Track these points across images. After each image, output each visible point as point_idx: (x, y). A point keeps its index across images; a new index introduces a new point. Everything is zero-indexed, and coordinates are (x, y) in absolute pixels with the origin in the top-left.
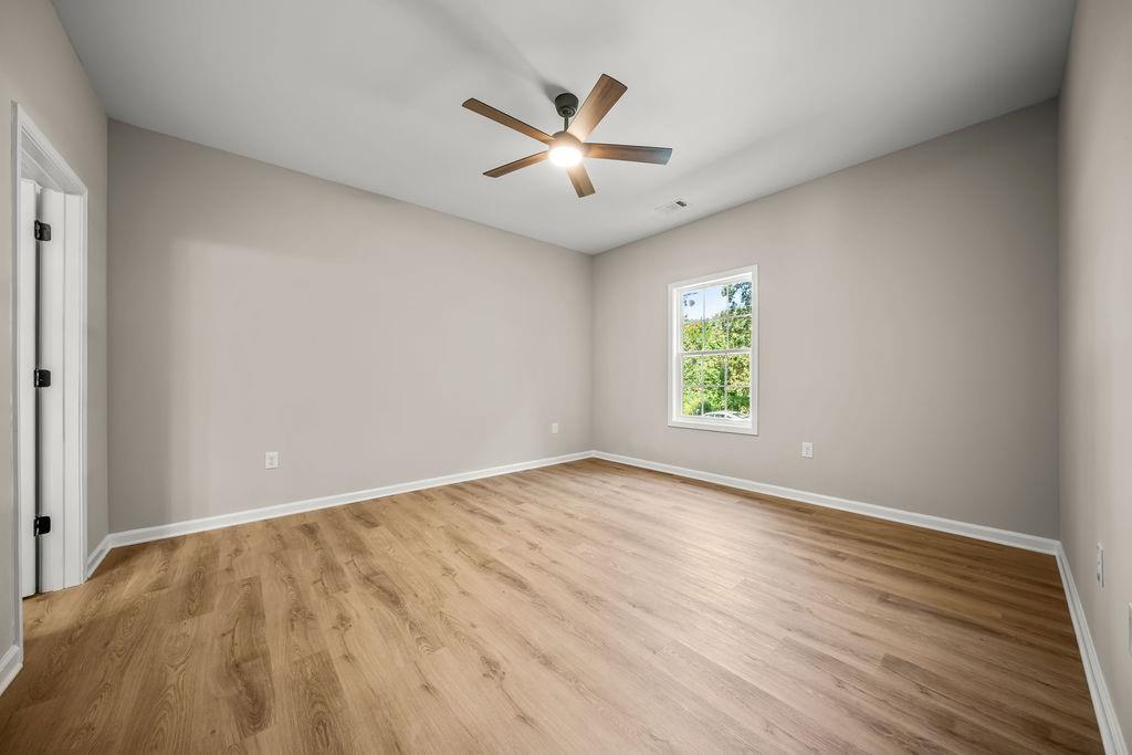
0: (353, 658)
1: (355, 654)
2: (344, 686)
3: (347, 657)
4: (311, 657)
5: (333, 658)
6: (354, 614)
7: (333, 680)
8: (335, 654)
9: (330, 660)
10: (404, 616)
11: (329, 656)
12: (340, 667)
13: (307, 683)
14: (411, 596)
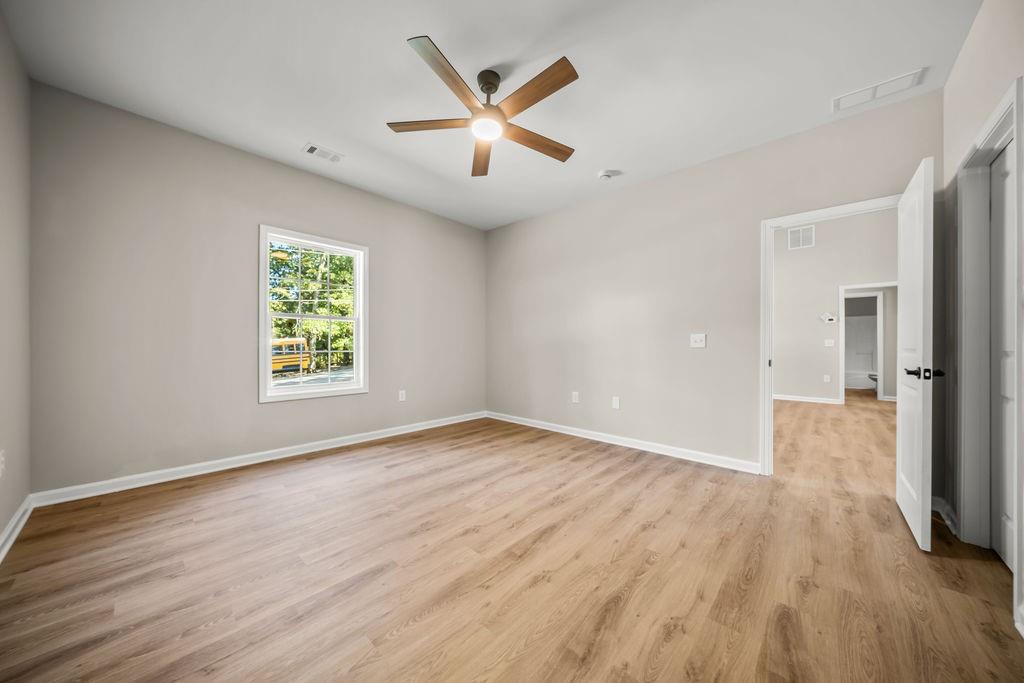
0: (698, 593)
1: (694, 594)
2: (721, 583)
3: (701, 597)
4: (725, 624)
5: (710, 606)
6: (656, 627)
7: (723, 593)
8: (706, 607)
9: (713, 607)
10: (630, 586)
11: (711, 612)
12: (712, 595)
13: (740, 607)
14: (600, 592)
